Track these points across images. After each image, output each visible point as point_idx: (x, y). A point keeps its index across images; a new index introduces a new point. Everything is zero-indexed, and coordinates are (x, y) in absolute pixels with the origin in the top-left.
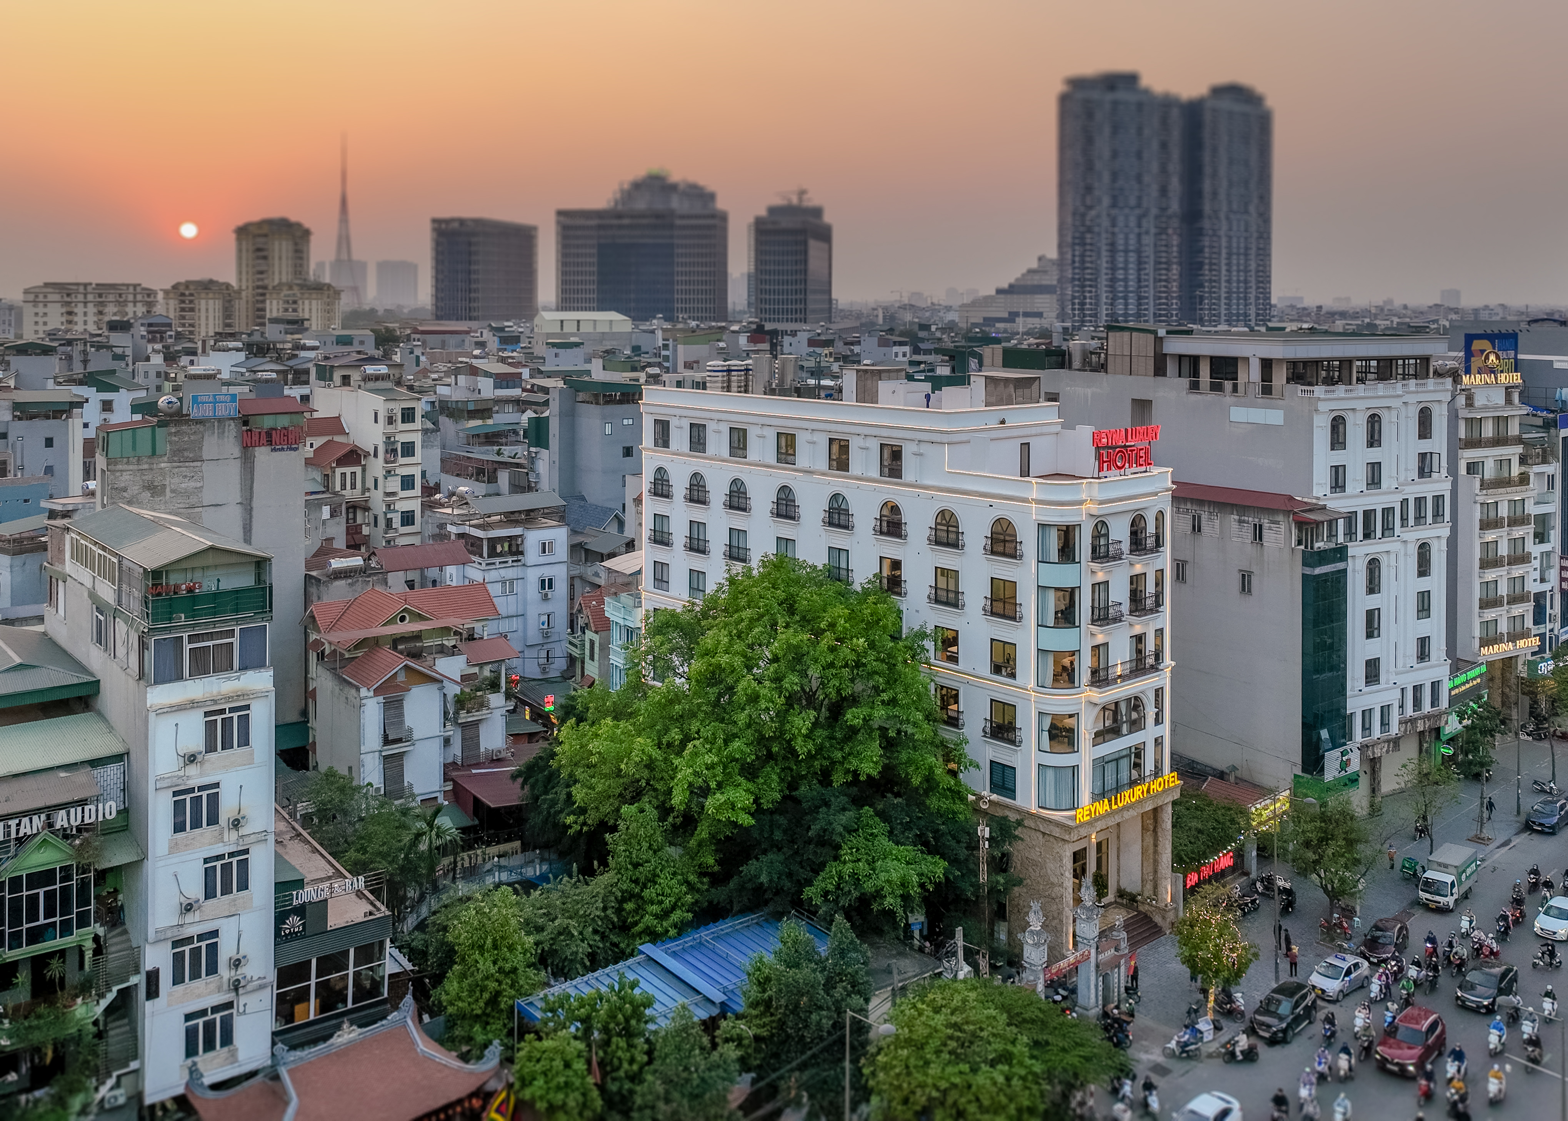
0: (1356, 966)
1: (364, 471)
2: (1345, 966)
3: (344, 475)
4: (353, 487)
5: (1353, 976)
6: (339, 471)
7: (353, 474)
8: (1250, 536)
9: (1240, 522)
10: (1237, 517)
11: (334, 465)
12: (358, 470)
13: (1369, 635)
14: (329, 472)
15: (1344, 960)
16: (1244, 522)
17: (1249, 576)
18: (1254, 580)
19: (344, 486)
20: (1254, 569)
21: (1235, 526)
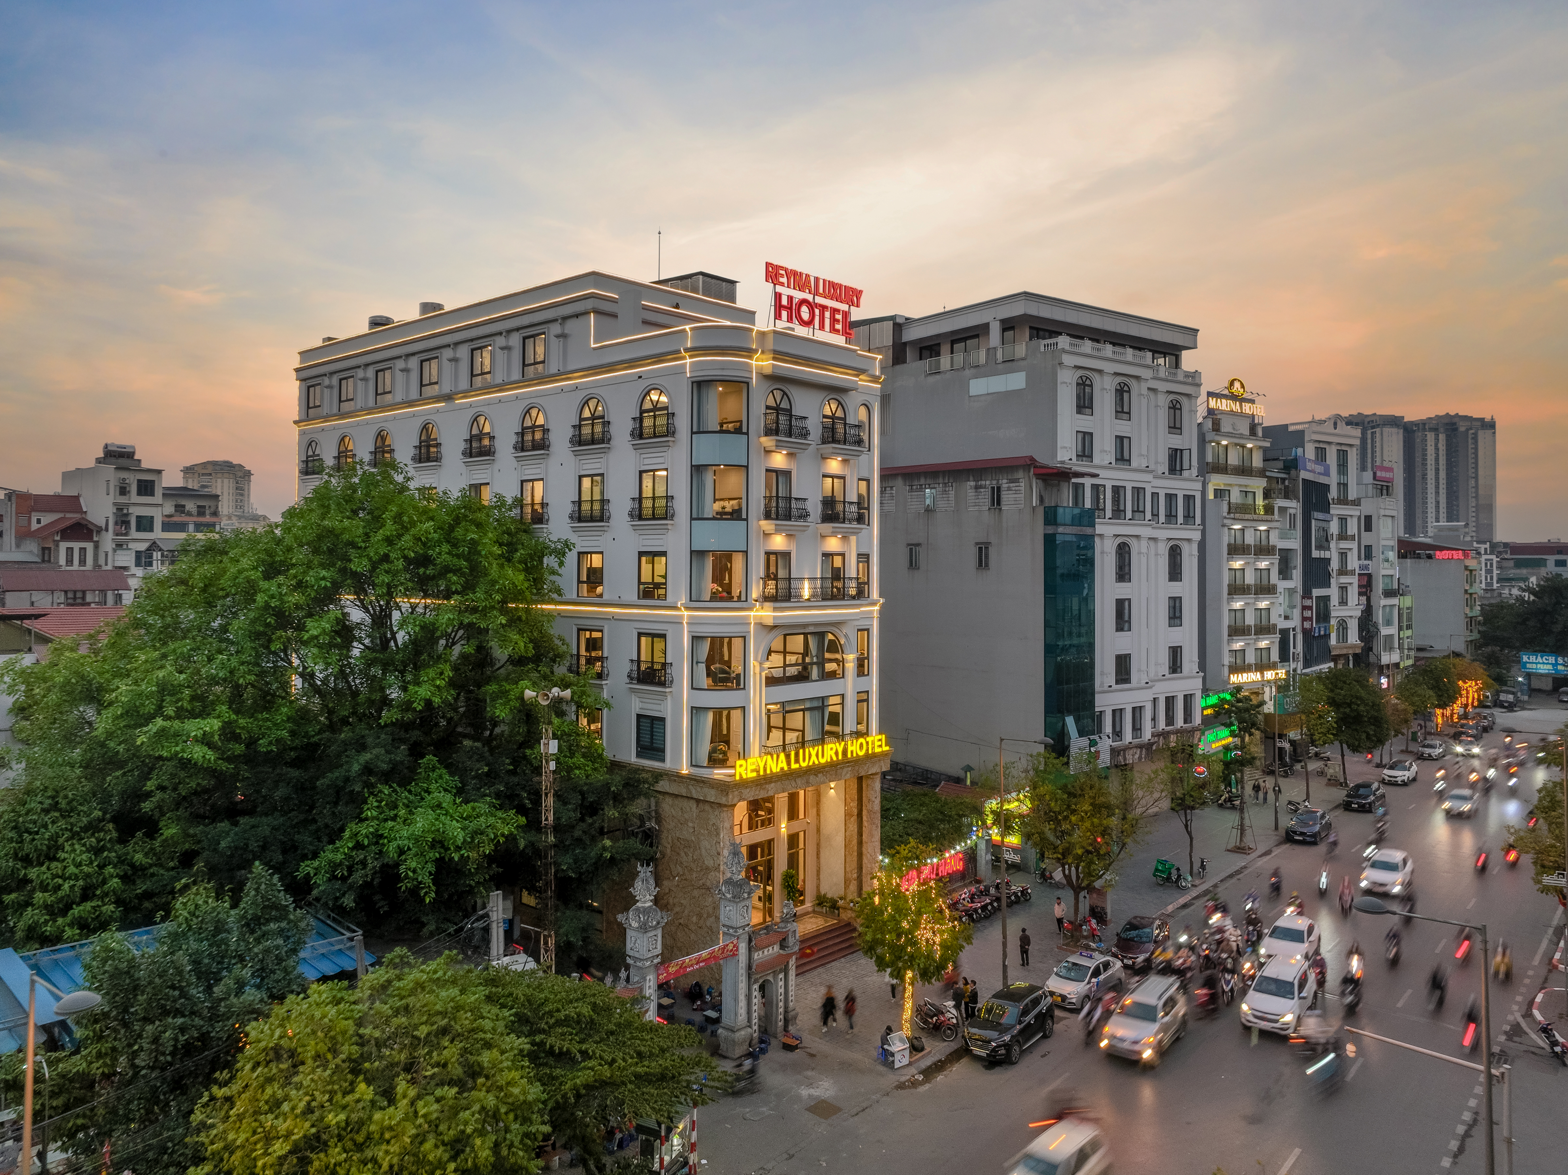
0: (1106, 965)
1: (97, 547)
2: (1092, 964)
3: (70, 550)
4: (83, 562)
5: (1102, 977)
6: (63, 546)
7: (83, 550)
8: (988, 502)
9: (977, 488)
10: (973, 483)
11: (58, 538)
12: (89, 546)
13: (1120, 628)
14: (51, 545)
15: (1091, 957)
16: (981, 487)
17: (987, 548)
18: (992, 551)
19: (70, 561)
20: (993, 540)
21: (971, 493)
